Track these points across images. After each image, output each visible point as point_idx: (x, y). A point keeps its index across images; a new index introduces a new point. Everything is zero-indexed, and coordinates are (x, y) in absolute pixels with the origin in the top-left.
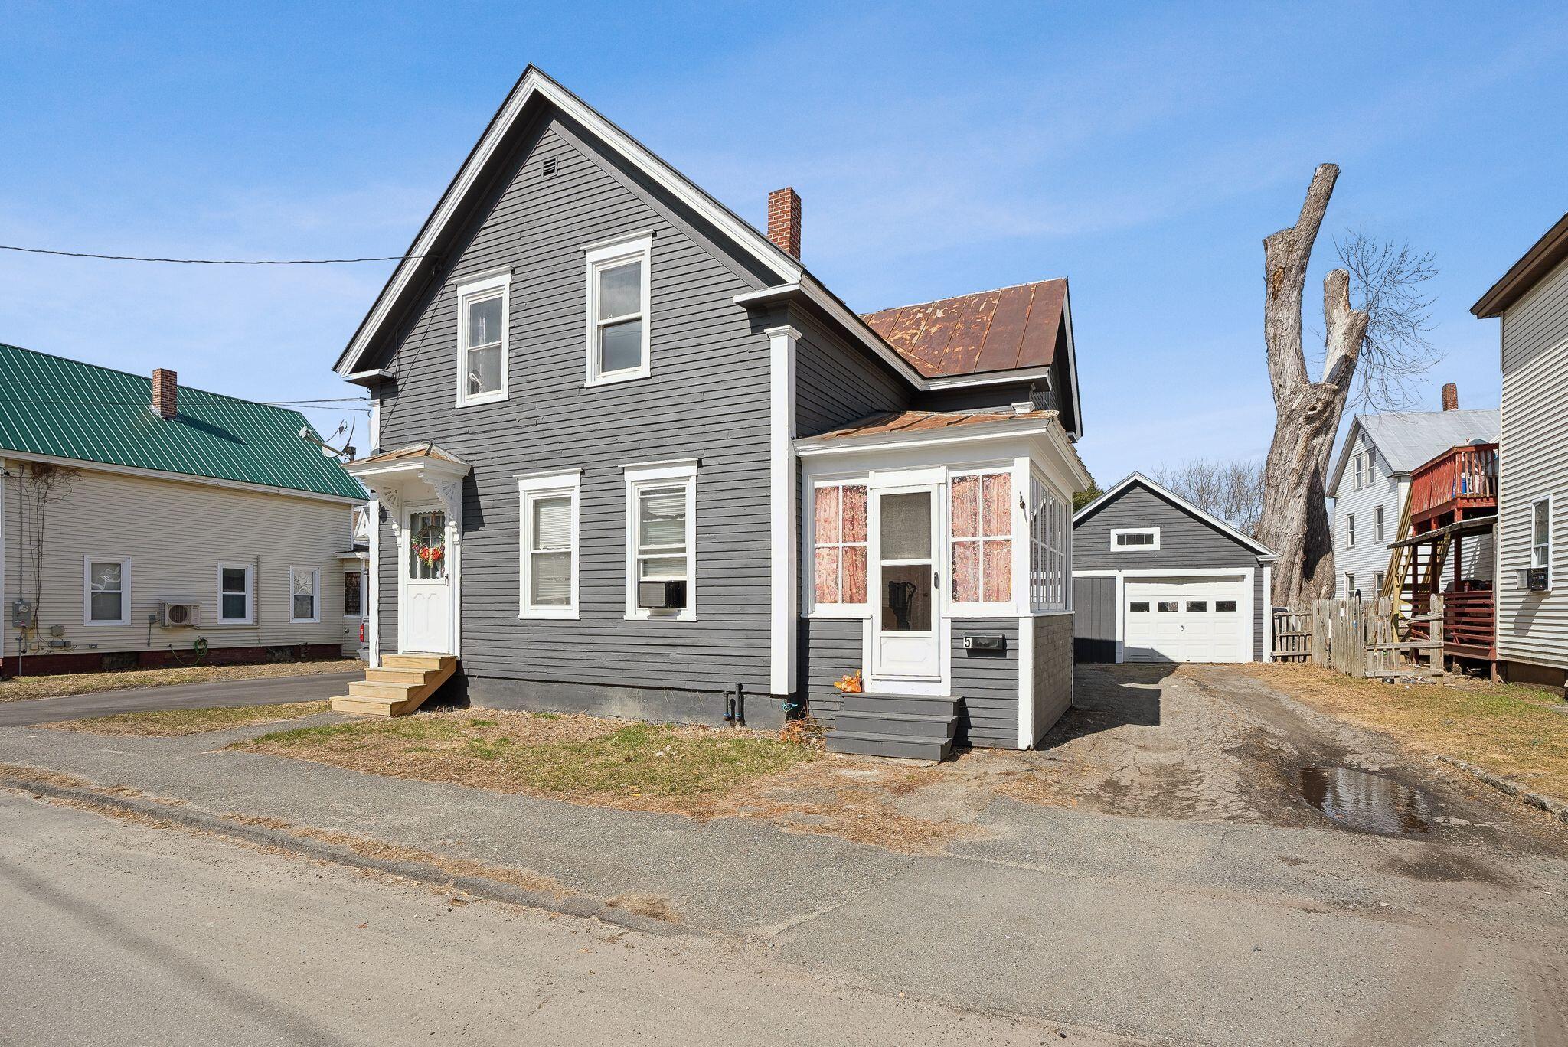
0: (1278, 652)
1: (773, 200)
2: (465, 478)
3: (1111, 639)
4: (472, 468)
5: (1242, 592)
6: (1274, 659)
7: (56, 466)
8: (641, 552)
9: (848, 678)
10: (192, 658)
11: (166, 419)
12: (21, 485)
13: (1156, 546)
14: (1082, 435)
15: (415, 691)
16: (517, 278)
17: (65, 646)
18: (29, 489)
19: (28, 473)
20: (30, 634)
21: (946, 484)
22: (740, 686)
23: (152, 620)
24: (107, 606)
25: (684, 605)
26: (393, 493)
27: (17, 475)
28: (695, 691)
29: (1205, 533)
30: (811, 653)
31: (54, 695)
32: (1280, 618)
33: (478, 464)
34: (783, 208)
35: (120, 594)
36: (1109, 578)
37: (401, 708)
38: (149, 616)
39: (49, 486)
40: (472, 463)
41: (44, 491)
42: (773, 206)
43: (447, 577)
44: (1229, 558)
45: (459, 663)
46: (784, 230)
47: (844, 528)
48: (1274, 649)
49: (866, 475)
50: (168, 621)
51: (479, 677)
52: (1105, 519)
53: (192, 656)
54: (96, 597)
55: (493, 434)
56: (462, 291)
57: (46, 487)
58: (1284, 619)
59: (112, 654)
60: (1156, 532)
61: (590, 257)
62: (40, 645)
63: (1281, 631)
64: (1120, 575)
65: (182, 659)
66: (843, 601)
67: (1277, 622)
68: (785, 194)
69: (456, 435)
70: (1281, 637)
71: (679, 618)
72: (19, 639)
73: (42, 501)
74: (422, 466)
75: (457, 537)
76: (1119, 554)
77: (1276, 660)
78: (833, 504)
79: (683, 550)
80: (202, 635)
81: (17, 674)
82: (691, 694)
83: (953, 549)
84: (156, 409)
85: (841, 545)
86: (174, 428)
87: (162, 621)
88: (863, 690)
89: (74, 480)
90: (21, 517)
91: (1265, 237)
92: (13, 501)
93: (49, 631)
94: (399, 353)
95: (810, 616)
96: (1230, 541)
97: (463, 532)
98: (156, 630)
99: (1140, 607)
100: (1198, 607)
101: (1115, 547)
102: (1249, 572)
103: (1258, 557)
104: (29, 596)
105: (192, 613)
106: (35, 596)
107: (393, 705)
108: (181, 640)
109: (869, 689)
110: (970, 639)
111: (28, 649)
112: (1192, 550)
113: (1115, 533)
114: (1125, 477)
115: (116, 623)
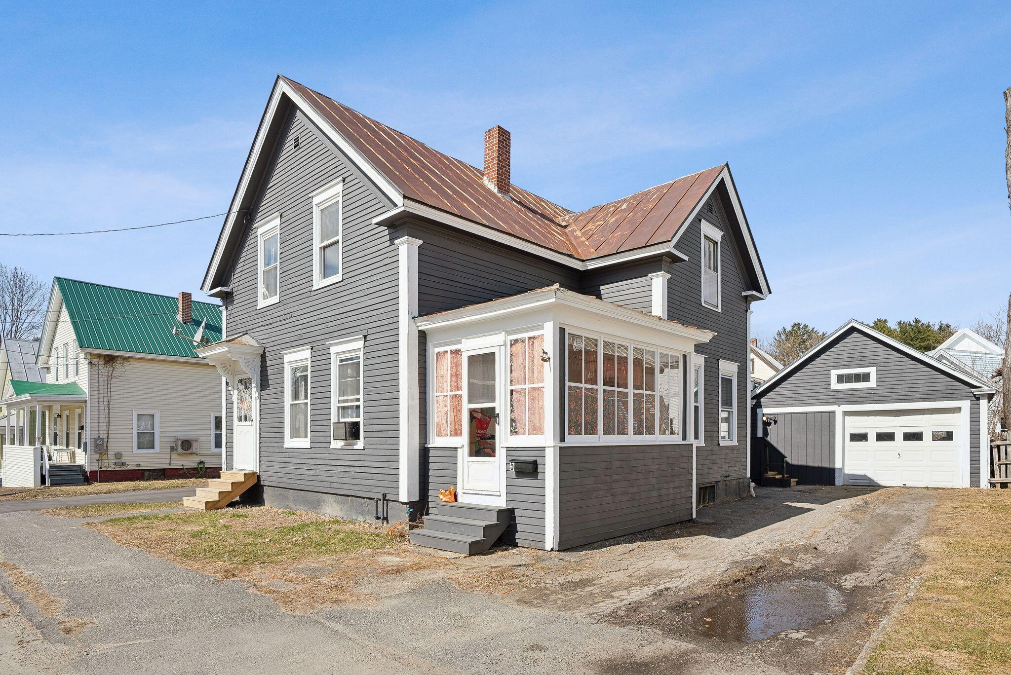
0: (997, 479)
1: (487, 137)
2: (262, 355)
3: (831, 466)
4: (265, 348)
5: (960, 424)
6: (993, 485)
7: (117, 357)
8: (339, 401)
9: (443, 491)
10: (196, 473)
11: (185, 323)
12: (99, 369)
13: (872, 383)
14: (770, 292)
15: (225, 494)
16: (284, 220)
17: (122, 465)
18: (103, 371)
19: (102, 361)
20: (104, 457)
21: (505, 345)
22: (384, 495)
23: (172, 449)
24: (146, 441)
25: (359, 439)
26: (228, 366)
27: (96, 363)
28: (364, 498)
29: (920, 370)
30: (431, 473)
31: (95, 493)
32: (998, 447)
33: (268, 345)
34: (493, 142)
35: (154, 433)
36: (830, 412)
37: (214, 505)
38: (171, 447)
39: (114, 368)
40: (264, 345)
41: (111, 372)
42: (487, 142)
43: (252, 421)
44: (944, 392)
45: (259, 477)
46: (494, 158)
47: (451, 381)
48: (992, 475)
49: (459, 342)
50: (180, 450)
51: (268, 486)
52: (825, 362)
53: (195, 472)
54: (140, 435)
55: (274, 325)
56: (260, 231)
57: (112, 369)
58: (1003, 449)
59: (150, 470)
60: (873, 371)
61: (316, 201)
62: (109, 465)
63: (999, 459)
64: (839, 410)
65: (190, 474)
66: (450, 434)
67: (995, 451)
68: (494, 131)
69: (258, 327)
70: (999, 466)
71: (355, 447)
72: (98, 460)
73: (110, 377)
74: (227, 349)
75: (257, 394)
76: (838, 391)
77: (995, 486)
78: (445, 364)
79: (358, 400)
80: (202, 459)
81: (97, 481)
82: (363, 500)
83: (512, 394)
84: (179, 317)
85: (449, 393)
86: (189, 329)
87: (177, 450)
88: (456, 500)
89: (126, 364)
90: (99, 388)
91: (1005, 90)
92: (95, 378)
93: (114, 456)
94: (234, 276)
95: (429, 446)
96: (945, 377)
97: (261, 391)
98: (174, 455)
99: (860, 437)
100: (915, 436)
101: (835, 385)
102: (965, 405)
103: (973, 390)
104: (103, 435)
105: (194, 445)
106: (106, 435)
107: (207, 503)
108: (190, 462)
109: (460, 499)
110: (514, 464)
111: (103, 467)
112: (907, 386)
113: (834, 373)
114: (842, 324)
115: (151, 451)
